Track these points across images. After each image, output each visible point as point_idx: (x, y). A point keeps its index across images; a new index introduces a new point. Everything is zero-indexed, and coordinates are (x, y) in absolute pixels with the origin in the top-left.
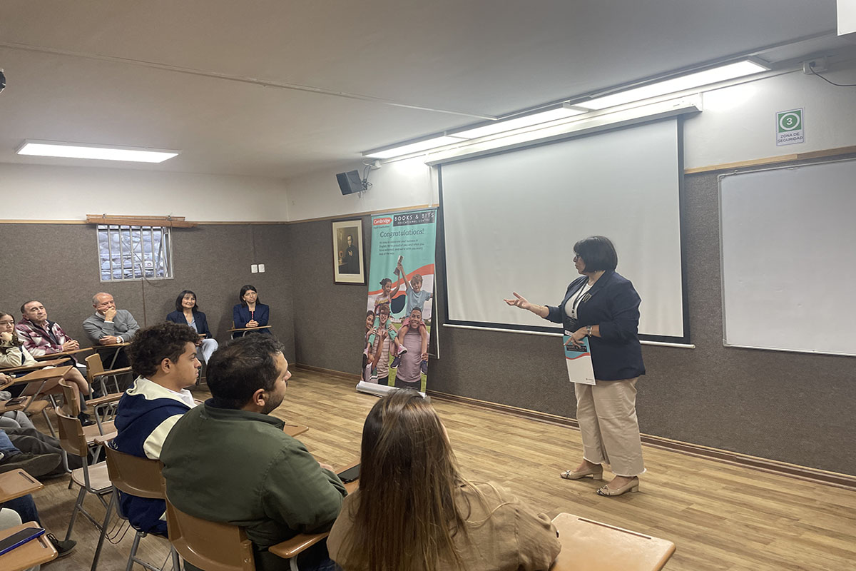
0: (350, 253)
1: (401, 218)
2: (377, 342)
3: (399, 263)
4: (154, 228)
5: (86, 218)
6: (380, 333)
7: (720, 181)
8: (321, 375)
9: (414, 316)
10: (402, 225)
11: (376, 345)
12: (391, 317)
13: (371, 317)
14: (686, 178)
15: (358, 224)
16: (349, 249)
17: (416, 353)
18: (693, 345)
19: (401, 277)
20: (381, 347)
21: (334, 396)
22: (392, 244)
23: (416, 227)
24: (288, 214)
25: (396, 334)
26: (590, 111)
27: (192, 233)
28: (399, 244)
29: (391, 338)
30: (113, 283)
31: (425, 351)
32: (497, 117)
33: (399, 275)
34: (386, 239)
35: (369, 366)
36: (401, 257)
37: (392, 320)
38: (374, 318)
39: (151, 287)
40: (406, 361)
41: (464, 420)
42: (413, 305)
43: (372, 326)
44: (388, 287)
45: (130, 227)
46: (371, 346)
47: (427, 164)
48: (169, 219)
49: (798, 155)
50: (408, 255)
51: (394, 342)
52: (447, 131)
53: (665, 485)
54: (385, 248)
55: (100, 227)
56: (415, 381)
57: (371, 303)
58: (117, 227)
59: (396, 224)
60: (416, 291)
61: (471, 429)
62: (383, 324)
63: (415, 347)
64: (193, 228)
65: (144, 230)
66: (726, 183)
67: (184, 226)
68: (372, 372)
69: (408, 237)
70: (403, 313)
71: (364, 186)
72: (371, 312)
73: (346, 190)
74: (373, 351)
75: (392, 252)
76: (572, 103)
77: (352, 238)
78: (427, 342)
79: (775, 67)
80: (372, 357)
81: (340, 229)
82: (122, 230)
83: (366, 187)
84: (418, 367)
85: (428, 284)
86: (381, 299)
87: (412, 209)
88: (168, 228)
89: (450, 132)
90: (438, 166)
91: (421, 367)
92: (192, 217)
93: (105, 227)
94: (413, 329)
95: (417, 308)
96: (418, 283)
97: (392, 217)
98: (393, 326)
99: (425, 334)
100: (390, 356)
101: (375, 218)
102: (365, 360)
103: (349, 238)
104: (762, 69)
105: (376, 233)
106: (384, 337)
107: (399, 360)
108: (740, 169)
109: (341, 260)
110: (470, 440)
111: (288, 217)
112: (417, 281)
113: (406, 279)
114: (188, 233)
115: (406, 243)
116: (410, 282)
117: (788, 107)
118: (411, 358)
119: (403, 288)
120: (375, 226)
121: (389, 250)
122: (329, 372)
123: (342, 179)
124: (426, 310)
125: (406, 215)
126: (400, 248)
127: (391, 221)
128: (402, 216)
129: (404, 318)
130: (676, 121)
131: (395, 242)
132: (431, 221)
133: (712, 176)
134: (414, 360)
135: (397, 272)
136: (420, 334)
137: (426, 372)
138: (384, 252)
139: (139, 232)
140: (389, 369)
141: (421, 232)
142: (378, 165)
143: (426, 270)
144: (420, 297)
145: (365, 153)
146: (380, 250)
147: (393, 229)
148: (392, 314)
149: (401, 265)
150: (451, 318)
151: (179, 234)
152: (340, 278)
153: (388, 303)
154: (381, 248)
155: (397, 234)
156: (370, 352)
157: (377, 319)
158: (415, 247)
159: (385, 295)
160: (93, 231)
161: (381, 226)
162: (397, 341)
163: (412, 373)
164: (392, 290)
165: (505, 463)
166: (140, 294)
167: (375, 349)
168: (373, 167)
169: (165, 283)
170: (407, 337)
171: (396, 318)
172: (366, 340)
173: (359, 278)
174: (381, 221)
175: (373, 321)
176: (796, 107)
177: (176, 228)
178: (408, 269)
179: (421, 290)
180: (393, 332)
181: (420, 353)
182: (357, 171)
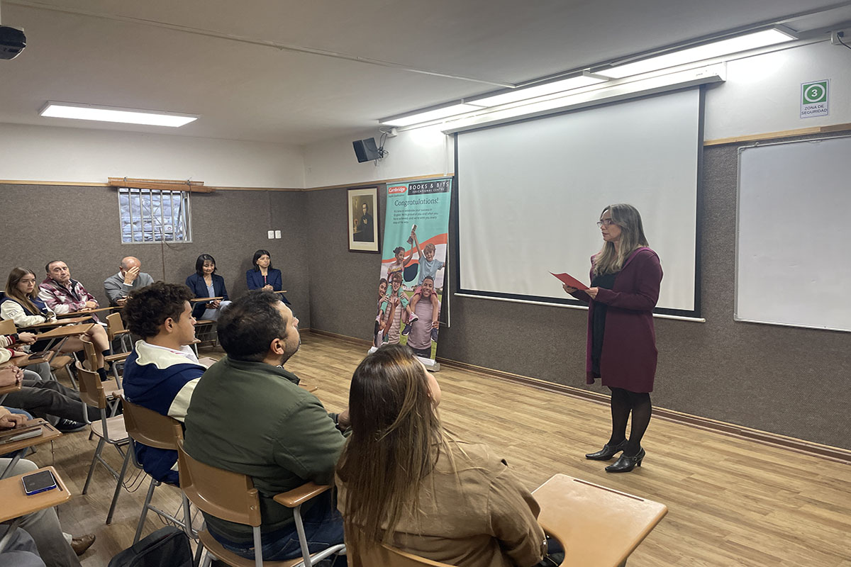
0: (365, 222)
1: (416, 187)
2: (389, 309)
3: (412, 232)
4: (174, 192)
5: (107, 181)
6: (392, 301)
7: (740, 153)
8: (334, 340)
9: (426, 285)
10: (416, 194)
11: (388, 312)
12: (404, 285)
13: (384, 284)
14: (706, 151)
15: (373, 192)
16: (364, 217)
17: (425, 320)
18: (703, 319)
19: (414, 246)
20: (393, 314)
21: (346, 360)
22: (407, 213)
23: (431, 196)
24: (305, 182)
25: (407, 302)
26: (611, 79)
27: (210, 198)
28: (413, 213)
29: (402, 306)
30: (133, 245)
31: (436, 319)
32: (515, 85)
33: (412, 243)
34: (400, 208)
35: (380, 333)
36: (415, 226)
37: (404, 288)
38: (387, 285)
39: (170, 250)
40: (416, 328)
41: (471, 387)
42: (425, 274)
43: (385, 293)
44: (401, 255)
45: (151, 190)
46: (383, 313)
47: (443, 132)
48: (189, 183)
49: (822, 128)
50: (421, 223)
51: (405, 309)
52: (464, 99)
53: (668, 455)
54: (399, 217)
55: (121, 190)
56: (425, 348)
57: (385, 270)
58: (138, 191)
59: (410, 193)
60: (428, 260)
61: (478, 396)
62: (395, 292)
63: (426, 316)
64: (211, 193)
65: (164, 194)
66: (746, 156)
67: (202, 190)
68: (383, 338)
69: (423, 206)
70: (415, 282)
71: (380, 154)
72: (384, 280)
73: (362, 157)
74: (385, 318)
75: (406, 220)
76: (592, 71)
77: (367, 207)
78: (438, 310)
79: (803, 36)
80: (383, 323)
81: (355, 197)
82: (143, 193)
83: (382, 155)
84: (429, 334)
85: (441, 252)
86: (394, 267)
87: (427, 178)
88: (187, 192)
89: (467, 99)
90: (455, 134)
91: (431, 334)
92: (211, 182)
93: (127, 190)
94: (425, 297)
95: (429, 277)
96: (431, 252)
97: (407, 186)
98: (405, 294)
99: (436, 303)
100: (402, 323)
101: (390, 186)
102: (377, 327)
103: (364, 206)
104: (789, 38)
105: (390, 202)
106: (396, 305)
107: (410, 327)
108: (761, 141)
109: (355, 228)
110: (477, 407)
111: (305, 184)
112: (430, 250)
113: (419, 248)
114: (207, 198)
115: (420, 212)
116: (422, 251)
117: (814, 78)
118: (422, 326)
119: (416, 257)
120: (390, 195)
121: (403, 219)
122: (342, 338)
123: (358, 147)
124: (438, 279)
125: (421, 184)
126: (414, 216)
127: (406, 189)
128: (417, 185)
129: (416, 286)
130: (698, 90)
131: (409, 211)
132: (445, 191)
133: (732, 148)
134: (425, 328)
135: (411, 240)
136: (432, 303)
137: (436, 340)
138: (397, 221)
139: (159, 196)
140: (400, 336)
141: (435, 201)
142: (394, 132)
143: (438, 239)
144: (432, 266)
145: (381, 120)
146: (394, 219)
147: (408, 198)
148: (404, 282)
149: (414, 234)
150: (462, 287)
151: (198, 198)
152: (354, 245)
153: (401, 271)
154: (396, 217)
155: (411, 203)
156: (382, 319)
157: (389, 287)
158: (429, 216)
159: (398, 264)
160: (115, 193)
161: (396, 194)
162: (408, 307)
163: (422, 340)
164: (405, 258)
165: (510, 429)
166: (160, 256)
167: (387, 316)
168: (389, 135)
169: (185, 246)
170: (418, 305)
171: (408, 286)
172: (379, 308)
173: (373, 246)
174: (396, 190)
175: (386, 289)
176: (821, 78)
177: (195, 193)
178: (421, 238)
179: (434, 259)
180: (405, 300)
181: (431, 321)
182: (373, 138)
